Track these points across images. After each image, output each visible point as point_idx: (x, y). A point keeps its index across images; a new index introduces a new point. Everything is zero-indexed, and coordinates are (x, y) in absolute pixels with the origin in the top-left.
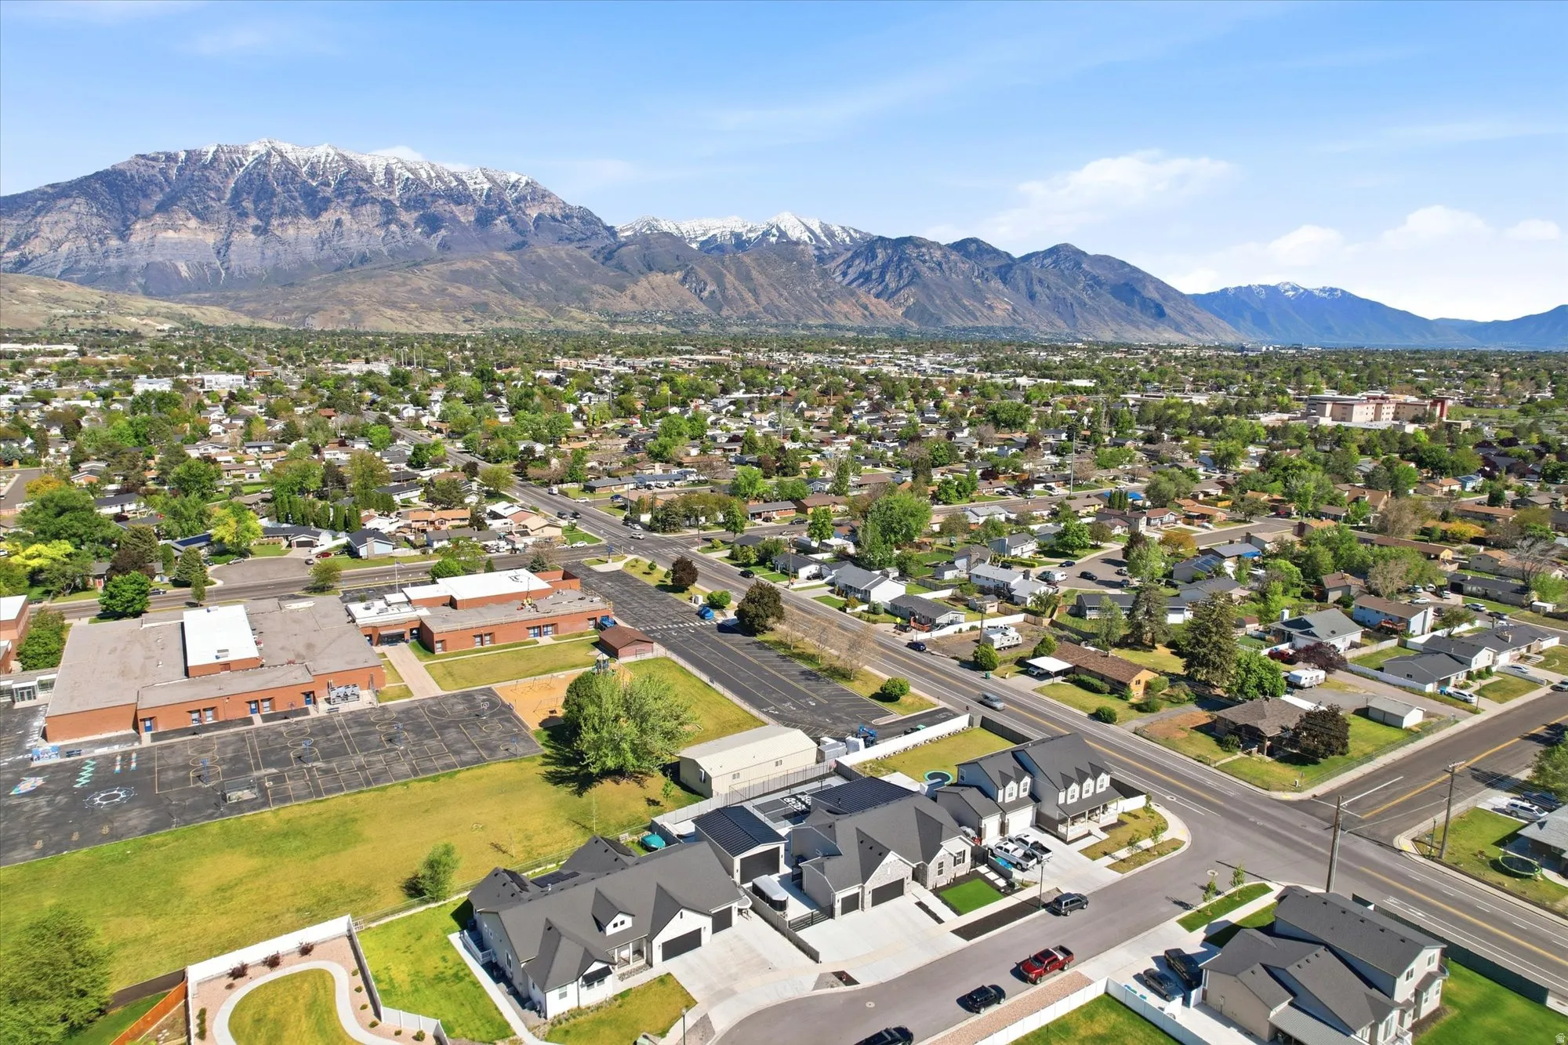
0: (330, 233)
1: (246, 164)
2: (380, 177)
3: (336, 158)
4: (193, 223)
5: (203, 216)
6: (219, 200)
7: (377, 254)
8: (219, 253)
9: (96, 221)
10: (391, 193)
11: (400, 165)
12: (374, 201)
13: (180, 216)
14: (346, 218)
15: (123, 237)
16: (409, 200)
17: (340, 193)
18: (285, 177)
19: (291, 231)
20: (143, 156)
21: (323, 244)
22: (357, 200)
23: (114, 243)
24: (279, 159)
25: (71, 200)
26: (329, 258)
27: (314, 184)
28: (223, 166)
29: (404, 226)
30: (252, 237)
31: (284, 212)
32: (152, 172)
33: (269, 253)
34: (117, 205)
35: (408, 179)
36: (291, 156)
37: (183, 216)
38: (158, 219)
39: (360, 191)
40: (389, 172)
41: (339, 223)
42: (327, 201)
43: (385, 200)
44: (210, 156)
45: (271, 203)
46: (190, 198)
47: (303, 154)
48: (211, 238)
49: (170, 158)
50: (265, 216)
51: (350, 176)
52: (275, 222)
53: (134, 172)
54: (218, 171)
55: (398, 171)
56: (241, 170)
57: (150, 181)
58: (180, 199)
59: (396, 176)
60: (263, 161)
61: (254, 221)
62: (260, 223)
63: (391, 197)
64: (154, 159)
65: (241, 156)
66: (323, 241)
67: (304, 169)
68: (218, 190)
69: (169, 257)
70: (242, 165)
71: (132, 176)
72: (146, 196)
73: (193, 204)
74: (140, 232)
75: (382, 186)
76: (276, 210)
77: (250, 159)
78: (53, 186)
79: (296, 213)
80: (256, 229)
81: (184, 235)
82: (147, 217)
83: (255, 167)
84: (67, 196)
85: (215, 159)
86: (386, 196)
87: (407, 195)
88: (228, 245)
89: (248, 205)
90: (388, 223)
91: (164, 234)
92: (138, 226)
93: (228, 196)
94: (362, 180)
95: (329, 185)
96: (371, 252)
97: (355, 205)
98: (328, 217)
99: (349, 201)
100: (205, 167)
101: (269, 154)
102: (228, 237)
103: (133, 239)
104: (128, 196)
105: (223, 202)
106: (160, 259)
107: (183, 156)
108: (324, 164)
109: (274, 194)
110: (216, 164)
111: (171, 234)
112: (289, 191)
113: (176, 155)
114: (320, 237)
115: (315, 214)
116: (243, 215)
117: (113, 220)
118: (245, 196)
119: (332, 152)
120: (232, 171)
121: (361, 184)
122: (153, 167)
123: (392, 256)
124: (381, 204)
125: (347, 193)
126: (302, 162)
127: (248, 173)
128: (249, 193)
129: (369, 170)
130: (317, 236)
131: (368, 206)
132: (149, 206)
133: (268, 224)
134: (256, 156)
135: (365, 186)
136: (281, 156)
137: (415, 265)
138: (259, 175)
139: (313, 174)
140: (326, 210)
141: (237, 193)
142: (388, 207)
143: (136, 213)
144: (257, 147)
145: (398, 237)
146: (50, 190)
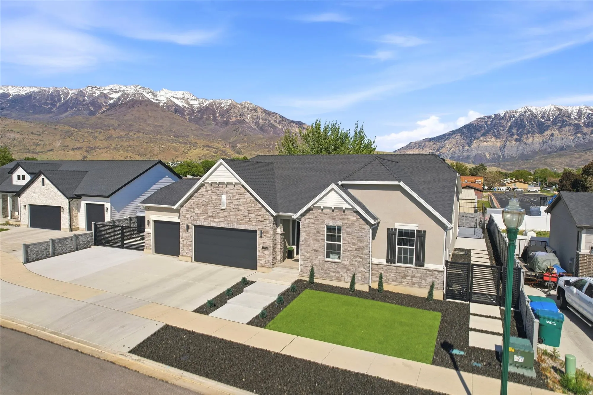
0: (547, 139)
1: (516, 116)
2: (575, 114)
3: (555, 109)
4: (493, 139)
5: (497, 137)
6: (504, 130)
7: (568, 147)
8: (501, 149)
9: (462, 141)
10: (579, 121)
11: (586, 108)
12: (570, 125)
13: (489, 137)
14: (556, 133)
15: (469, 145)
16: (589, 123)
17: (555, 123)
18: (531, 119)
19: (530, 140)
20: (480, 118)
21: (544, 144)
22: (562, 125)
23: (466, 148)
24: (529, 113)
25: (456, 135)
26: (546, 149)
27: (543, 121)
28: (507, 118)
29: (585, 134)
30: (514, 143)
31: (529, 132)
32: (482, 123)
33: (520, 148)
34: (469, 135)
35: (589, 114)
36: (534, 111)
37: (490, 137)
38: (481, 138)
39: (564, 121)
40: (580, 113)
41: (552, 135)
42: (548, 127)
43: (576, 124)
44: (503, 115)
45: (524, 129)
46: (494, 130)
47: (539, 110)
48: (499, 144)
49: (489, 117)
50: (520, 135)
51: (560, 116)
52: (524, 137)
53: (476, 124)
54: (505, 121)
55: (585, 111)
56: (514, 119)
57: (482, 126)
58: (490, 131)
59: (583, 113)
60: (523, 115)
61: (516, 137)
62: (518, 138)
63: (579, 123)
64: (484, 119)
65: (514, 114)
66: (544, 143)
67: (539, 116)
68: (504, 127)
69: (483, 151)
70: (514, 117)
71: (476, 125)
72: (479, 131)
73: (494, 132)
74: (475, 143)
75: (576, 119)
76: (525, 132)
77: (518, 114)
78: (452, 131)
79: (533, 133)
80: (516, 140)
81: (489, 144)
82: (478, 138)
83: (519, 117)
84: (455, 134)
85: (504, 116)
86: (577, 122)
87: (588, 121)
88: (505, 146)
89: (514, 131)
90: (577, 133)
91: (483, 144)
92: (475, 142)
93: (507, 129)
94: (566, 117)
95: (550, 120)
96: (566, 146)
97: (561, 127)
98: (548, 133)
99: (558, 126)
100: (501, 119)
101: (525, 112)
102: (505, 143)
103: (472, 146)
104: (473, 132)
105: (505, 131)
106: (480, 152)
107: (493, 116)
108: (549, 112)
109: (525, 126)
110: (504, 118)
111: (485, 143)
112: (532, 124)
113: (491, 116)
114: (543, 141)
115: (541, 132)
116: (512, 135)
117: (467, 140)
118: (514, 128)
119: (553, 107)
120: (510, 120)
121: (564, 118)
122: (483, 121)
123: (577, 147)
124: (574, 126)
125: (558, 123)
126: (539, 113)
127: (517, 119)
128: (515, 127)
129: (570, 112)
130: (541, 141)
131: (567, 127)
132: (479, 134)
133: (521, 137)
134: (521, 113)
135: (566, 119)
136: (531, 111)
137: (588, 150)
138: (520, 119)
139: (543, 117)
140: (547, 130)
141: (511, 127)
142: (577, 127)
143: (475, 137)
144: (521, 110)
145: (581, 139)
146: (451, 133)
